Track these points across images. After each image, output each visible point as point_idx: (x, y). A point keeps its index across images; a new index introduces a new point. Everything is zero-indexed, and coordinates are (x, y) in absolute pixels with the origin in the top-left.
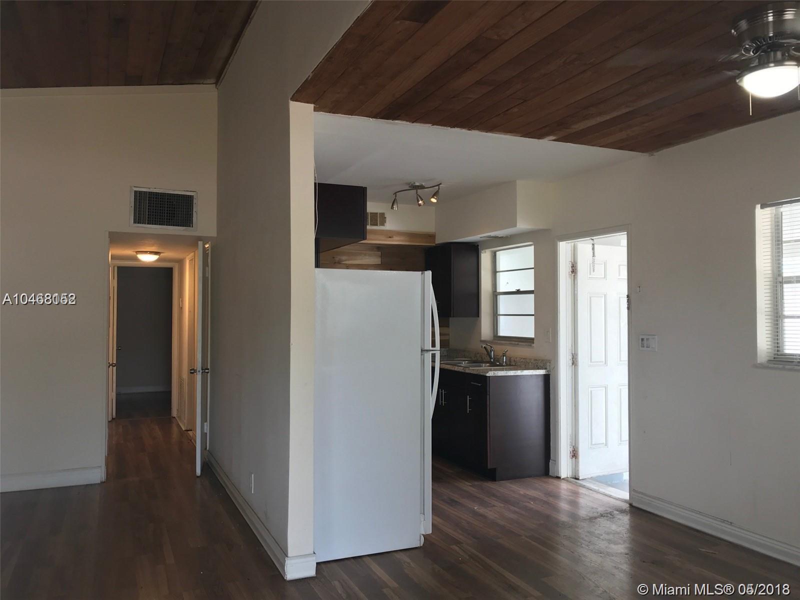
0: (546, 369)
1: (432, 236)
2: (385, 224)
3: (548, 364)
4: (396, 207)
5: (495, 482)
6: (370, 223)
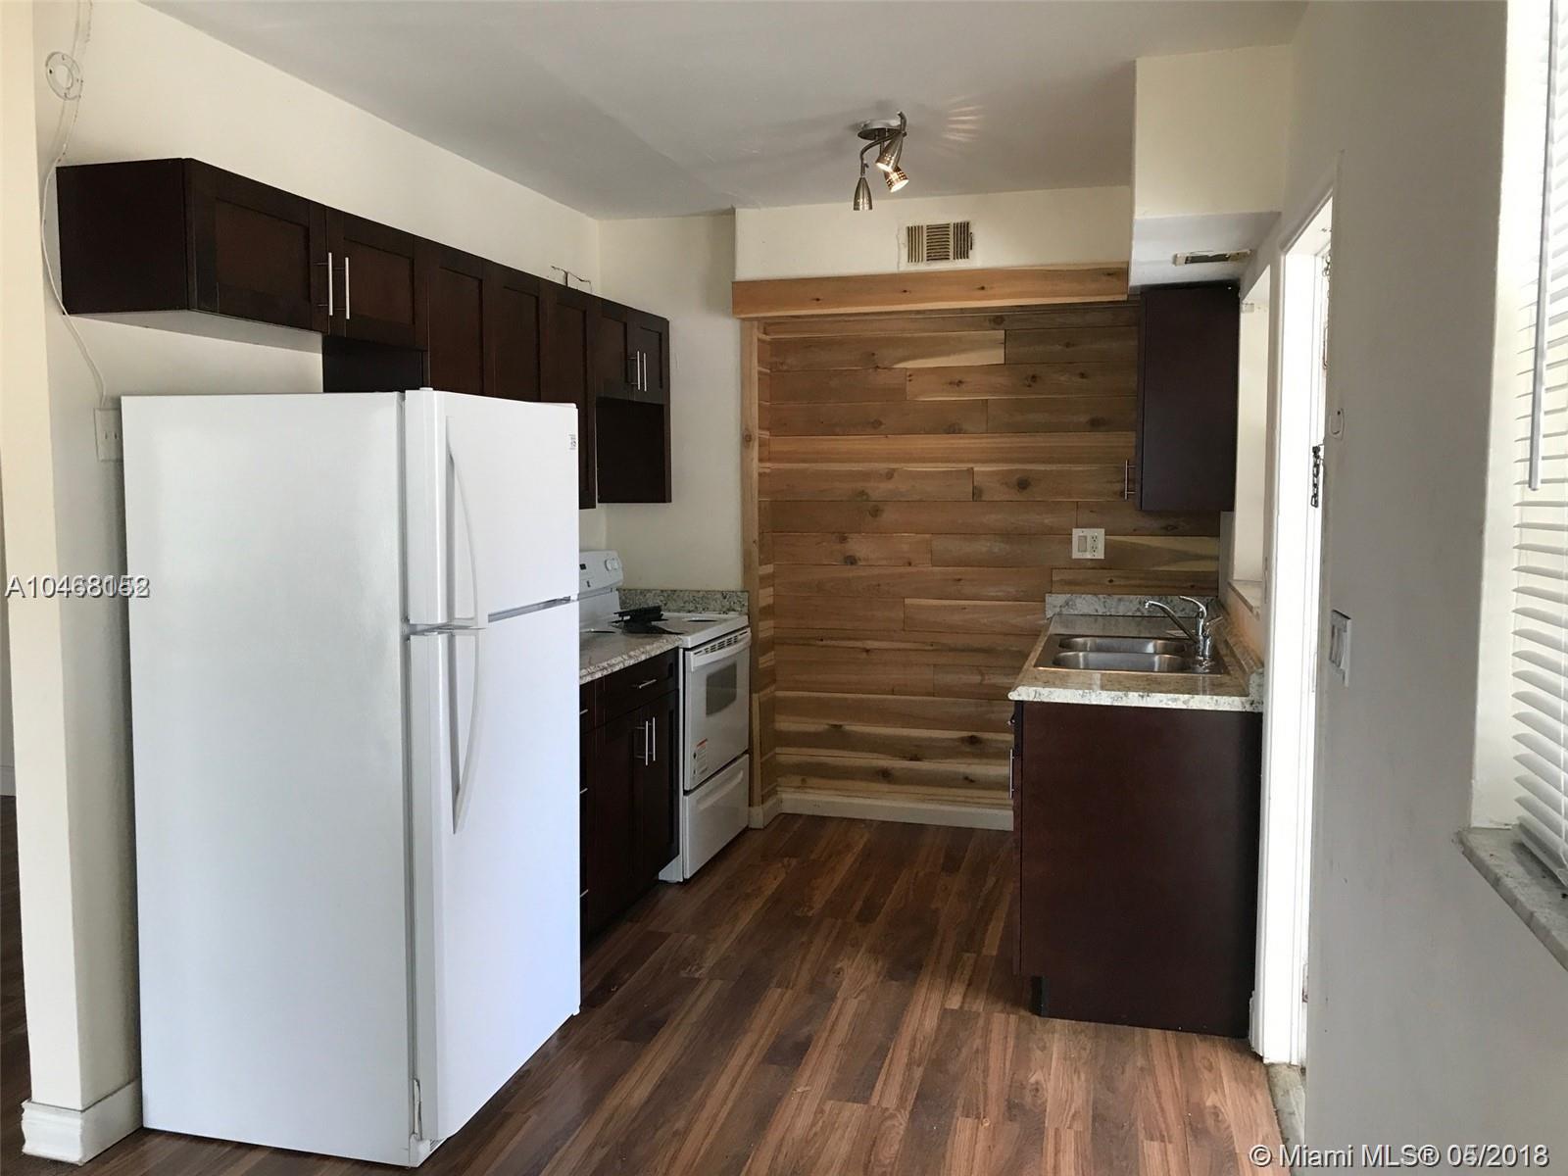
1: (1118, 272)
2: (970, 252)
3: (1254, 677)
4: (863, 202)
5: (1037, 1017)
6: (925, 255)
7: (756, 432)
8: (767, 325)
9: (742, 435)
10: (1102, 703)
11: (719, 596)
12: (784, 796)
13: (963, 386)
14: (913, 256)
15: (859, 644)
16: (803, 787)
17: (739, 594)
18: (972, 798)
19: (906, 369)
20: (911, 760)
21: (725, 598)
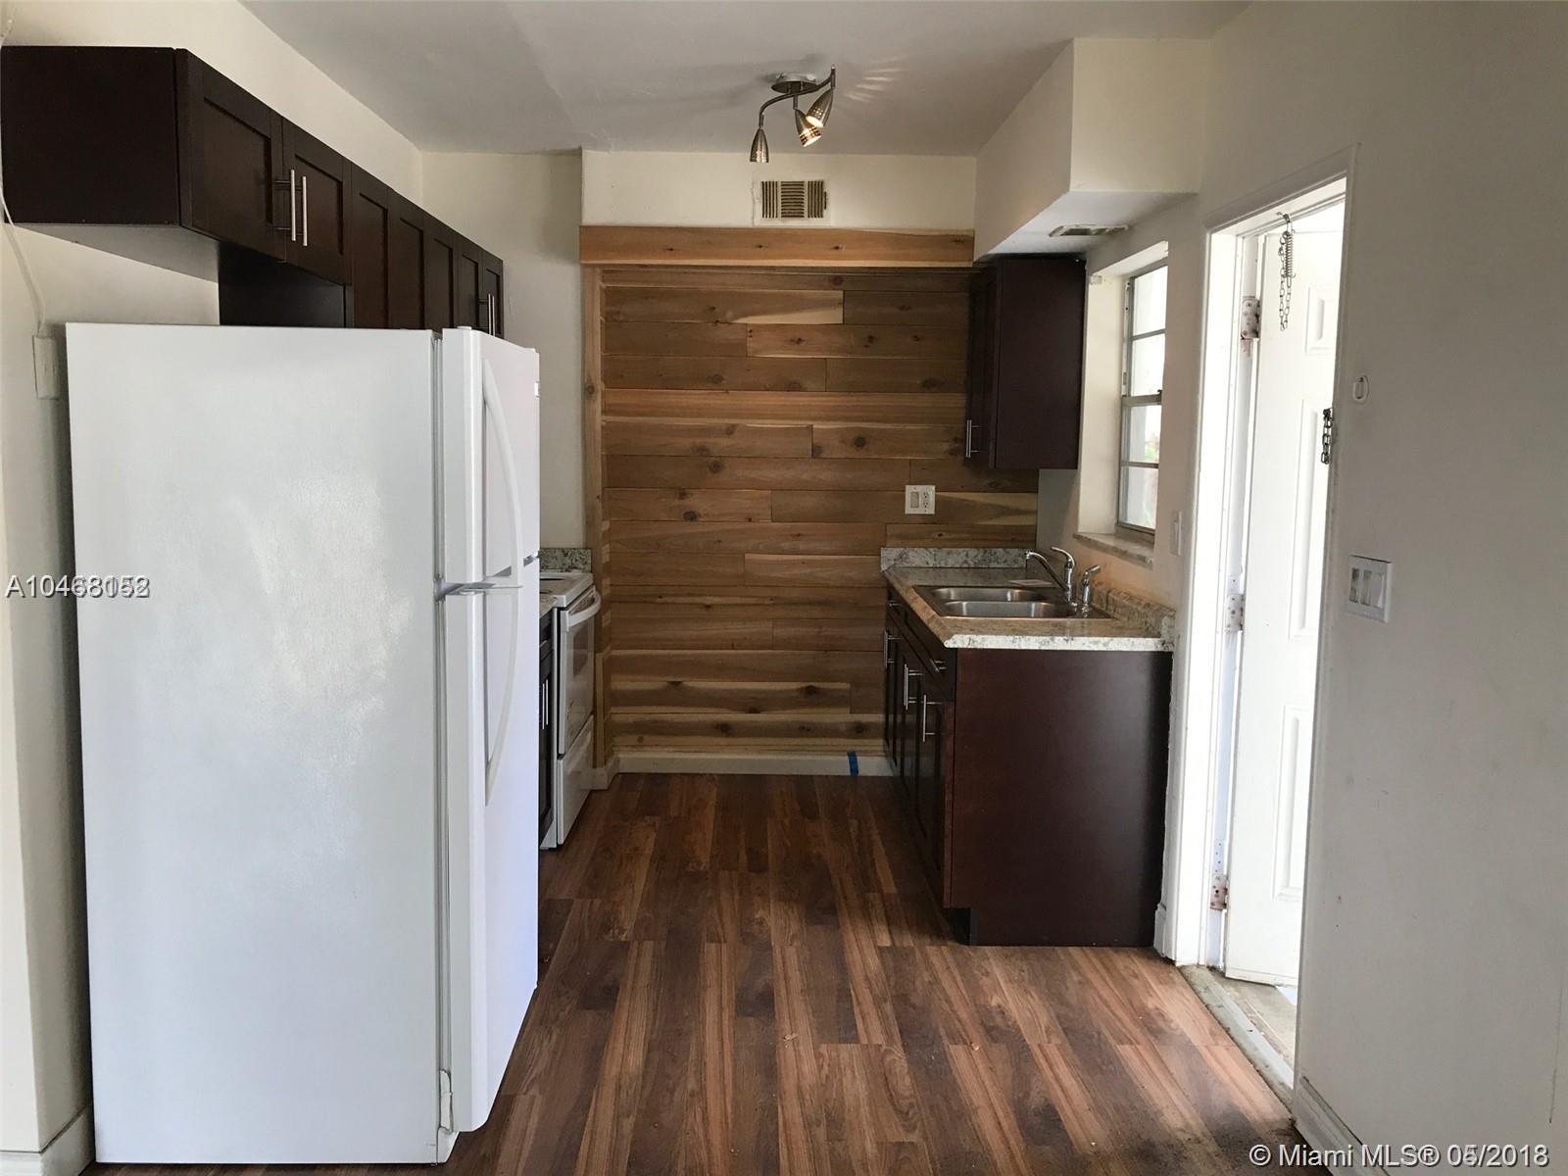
0: (1158, 635)
1: (965, 241)
2: (825, 212)
3: (1165, 620)
4: (760, 154)
5: (966, 947)
6: (780, 211)
7: (600, 386)
8: (608, 272)
9: (583, 384)
10: (1031, 648)
11: (558, 554)
12: (621, 755)
13: (802, 344)
14: (768, 211)
15: (698, 600)
16: (640, 744)
17: (582, 551)
18: (808, 746)
19: (746, 324)
20: (751, 712)
21: (566, 555)
